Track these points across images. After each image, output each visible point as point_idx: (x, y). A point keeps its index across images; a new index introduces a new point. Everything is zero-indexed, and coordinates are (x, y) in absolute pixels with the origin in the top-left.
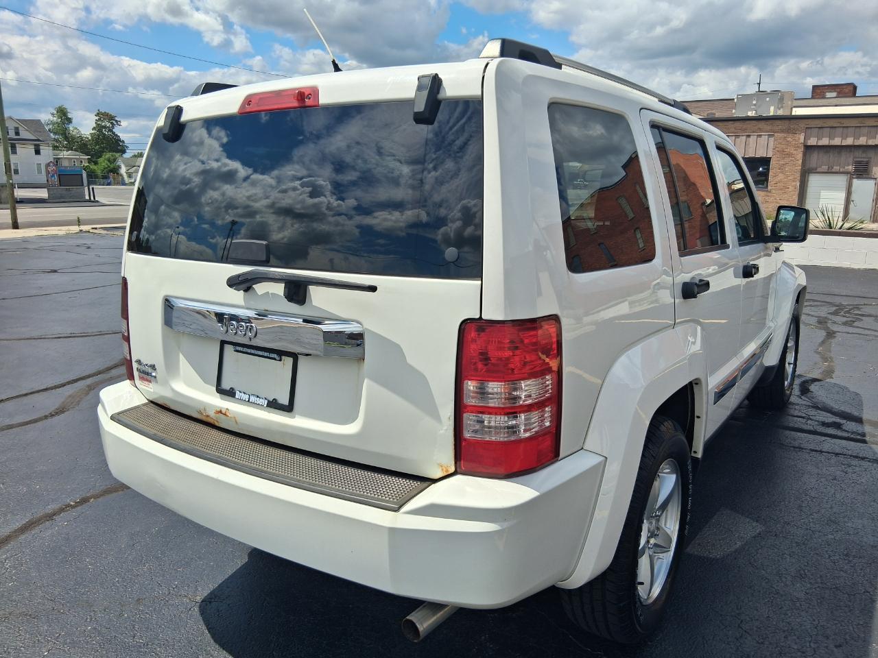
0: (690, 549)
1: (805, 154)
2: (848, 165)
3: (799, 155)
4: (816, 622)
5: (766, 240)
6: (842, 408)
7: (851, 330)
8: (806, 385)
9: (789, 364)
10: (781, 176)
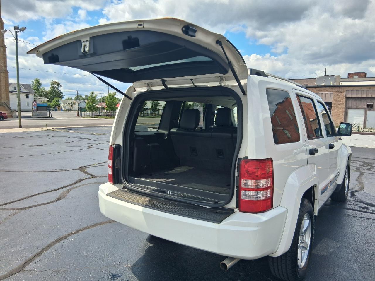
0: (314, 252)
1: (346, 101)
2: (365, 105)
3: (344, 101)
4: (364, 277)
5: (336, 135)
6: (368, 202)
7: (370, 172)
8: (353, 193)
9: (346, 184)
10: (337, 110)
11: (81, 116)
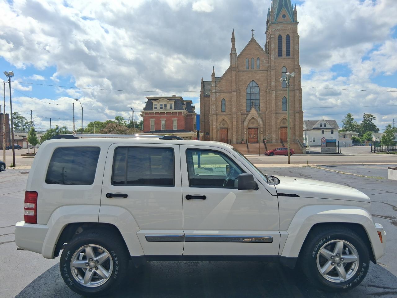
11: (375, 152)
